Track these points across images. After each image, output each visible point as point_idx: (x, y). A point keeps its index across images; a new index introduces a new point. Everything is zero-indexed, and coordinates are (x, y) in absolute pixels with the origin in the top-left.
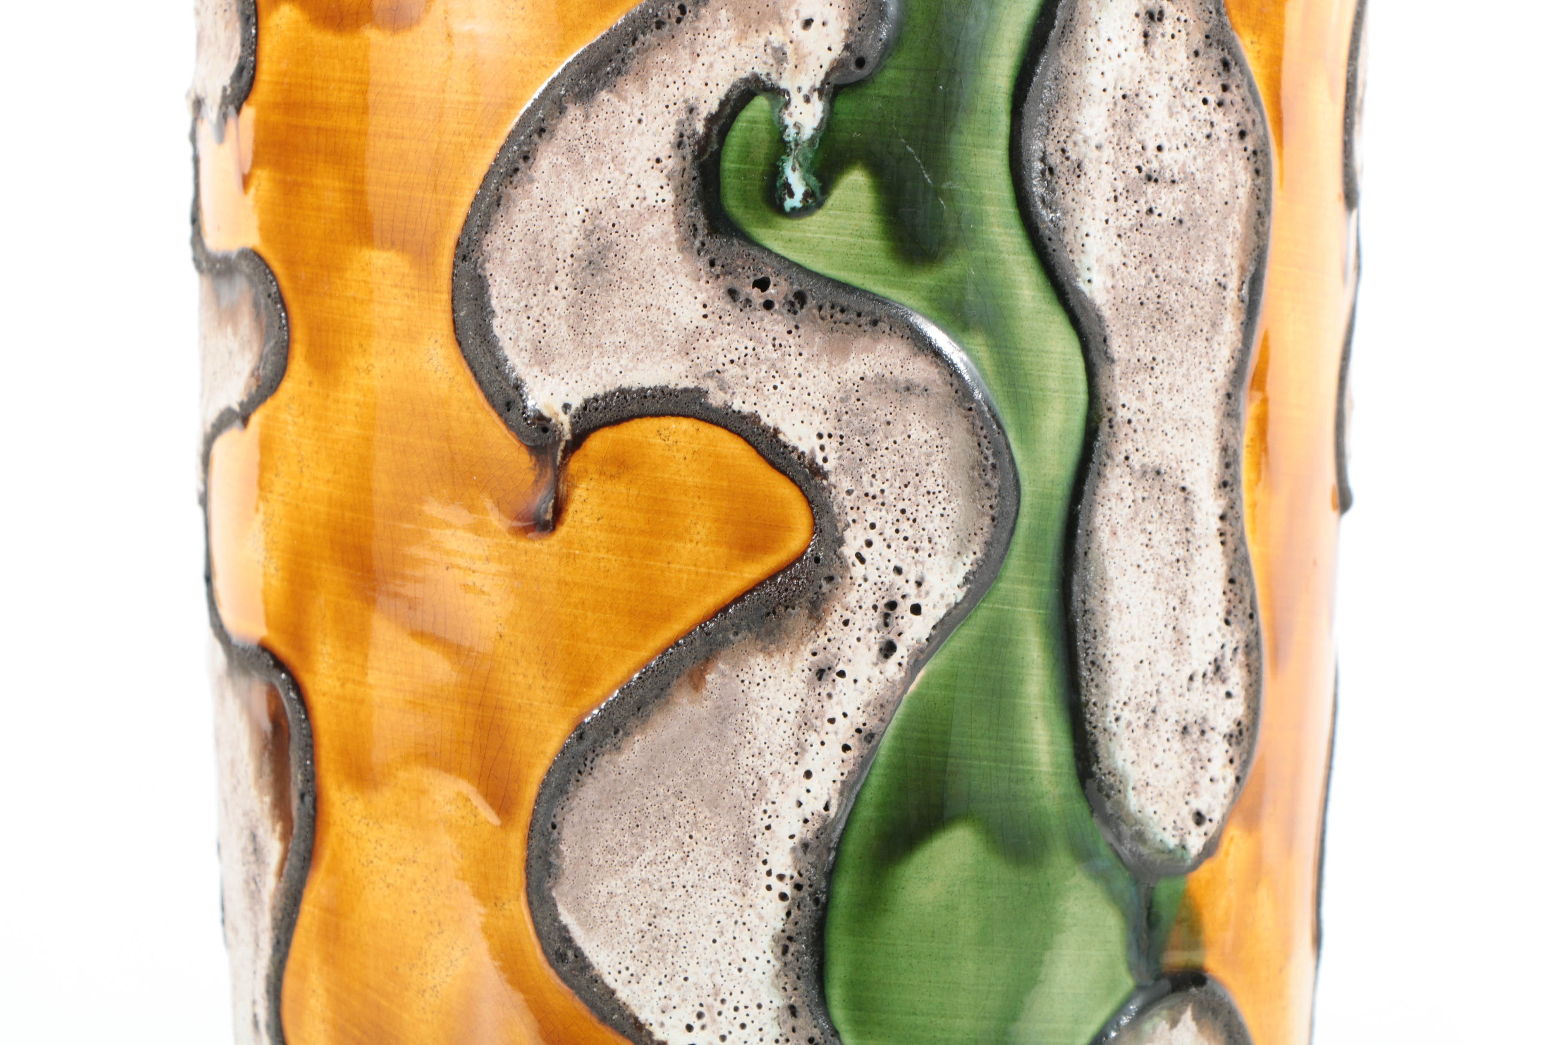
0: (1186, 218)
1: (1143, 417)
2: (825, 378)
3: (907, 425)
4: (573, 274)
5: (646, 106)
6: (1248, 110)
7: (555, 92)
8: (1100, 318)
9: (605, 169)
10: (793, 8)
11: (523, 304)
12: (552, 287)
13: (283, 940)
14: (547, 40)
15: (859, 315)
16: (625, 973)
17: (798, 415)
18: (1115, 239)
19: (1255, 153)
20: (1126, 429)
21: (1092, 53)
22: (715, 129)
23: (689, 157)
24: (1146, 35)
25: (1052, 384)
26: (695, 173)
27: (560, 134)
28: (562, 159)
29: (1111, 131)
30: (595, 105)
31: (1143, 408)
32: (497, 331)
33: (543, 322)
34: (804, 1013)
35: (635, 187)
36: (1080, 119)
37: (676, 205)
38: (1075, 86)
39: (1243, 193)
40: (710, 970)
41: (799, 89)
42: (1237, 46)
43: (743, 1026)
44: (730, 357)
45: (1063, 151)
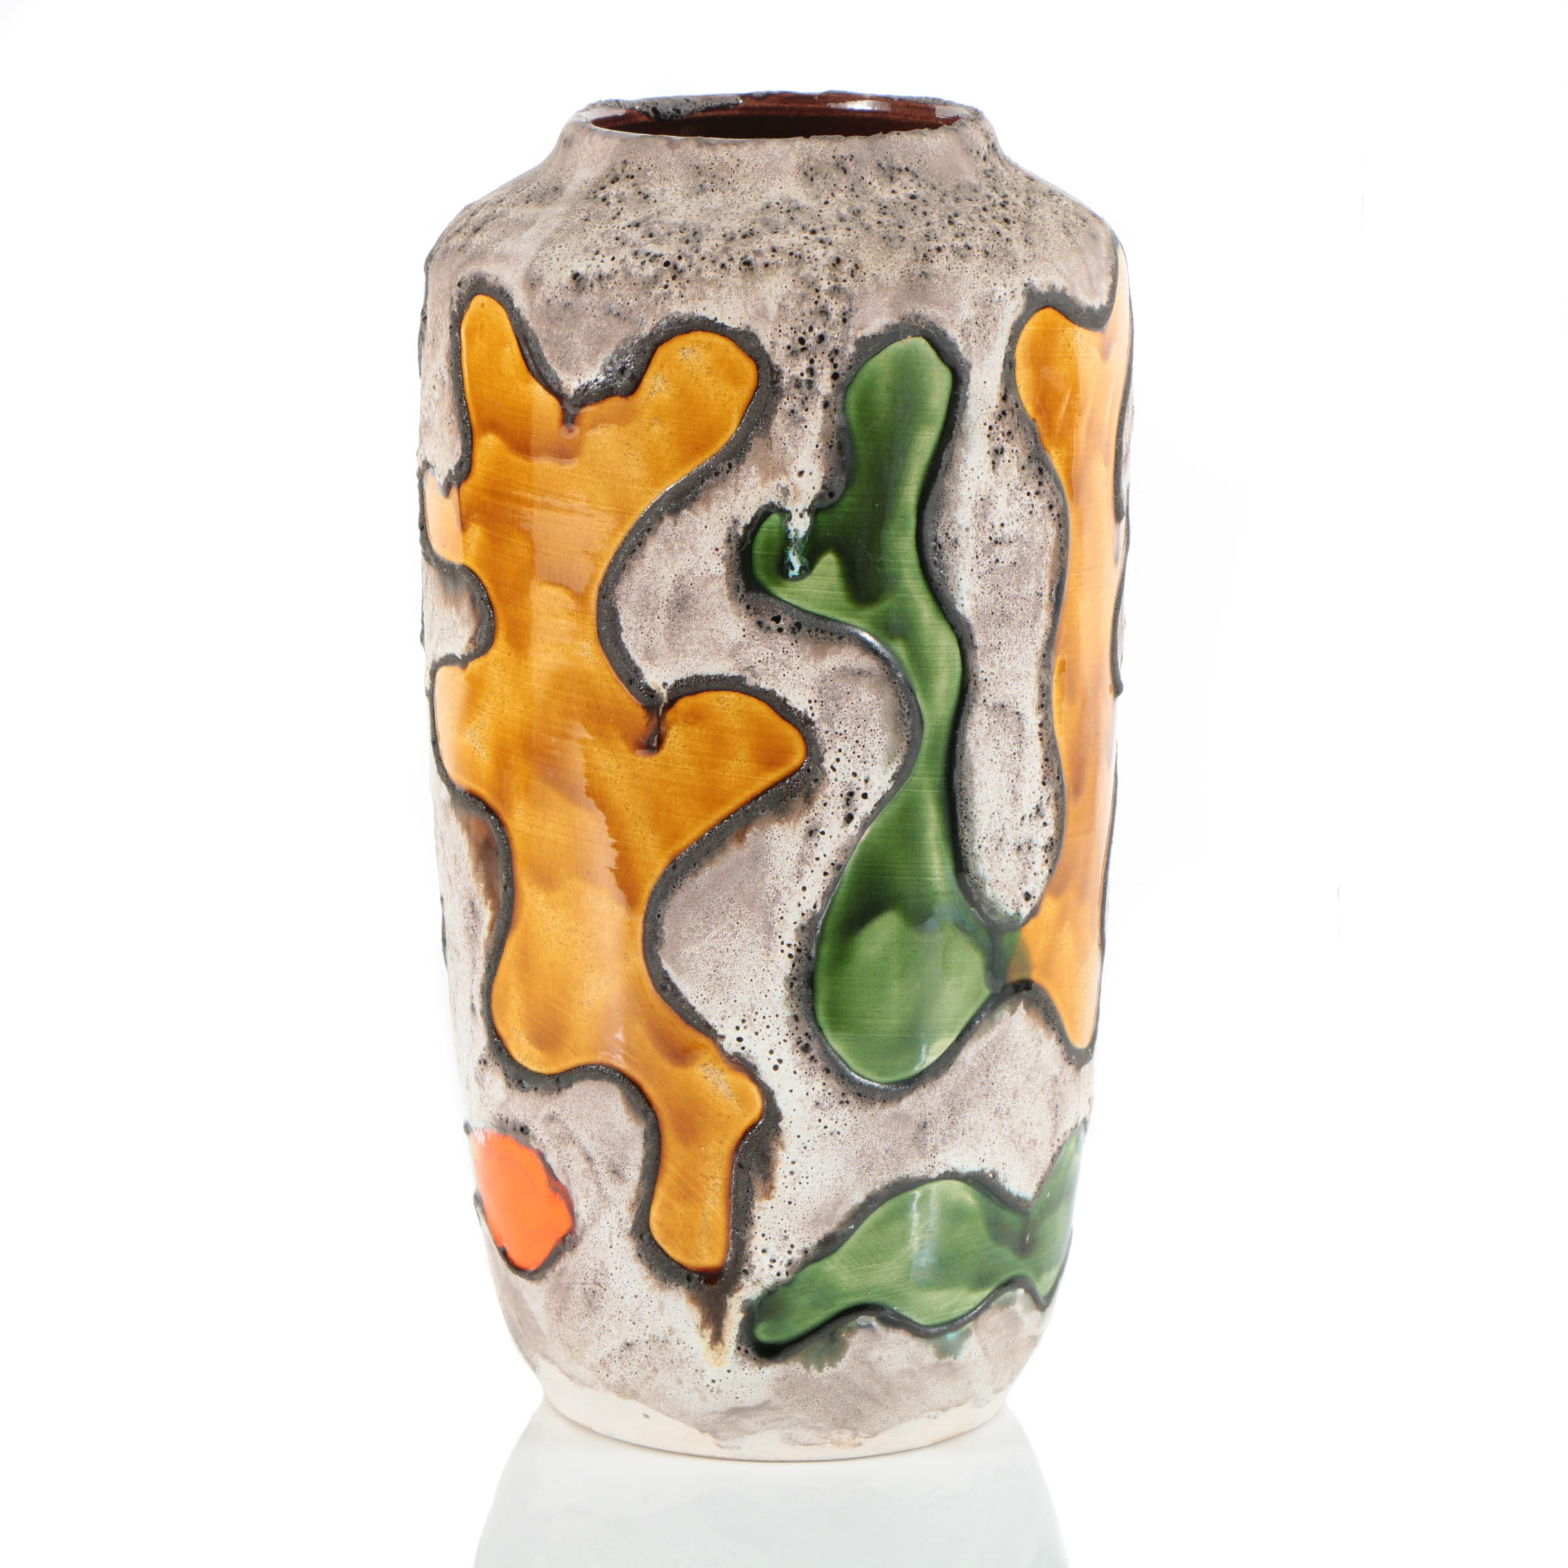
0: (1018, 561)
1: (993, 677)
2: (812, 670)
3: (859, 693)
4: (668, 610)
5: (709, 519)
6: (1054, 493)
7: (657, 509)
8: (969, 625)
9: (686, 552)
10: (793, 465)
11: (639, 625)
12: (656, 617)
13: (492, 966)
14: (652, 479)
15: (831, 634)
16: (700, 997)
17: (797, 690)
18: (977, 579)
19: (1058, 515)
20: (984, 684)
21: (963, 478)
22: (749, 533)
23: (735, 549)
24: (993, 463)
25: (941, 664)
26: (738, 557)
27: (660, 532)
28: (661, 546)
29: (974, 520)
30: (680, 517)
31: (994, 671)
32: (624, 640)
33: (650, 636)
34: (802, 1019)
35: (702, 564)
36: (956, 515)
37: (727, 574)
38: (953, 497)
39: (1051, 540)
40: (749, 996)
41: (797, 510)
42: (1047, 459)
43: (768, 1027)
44: (758, 659)
45: (947, 534)
